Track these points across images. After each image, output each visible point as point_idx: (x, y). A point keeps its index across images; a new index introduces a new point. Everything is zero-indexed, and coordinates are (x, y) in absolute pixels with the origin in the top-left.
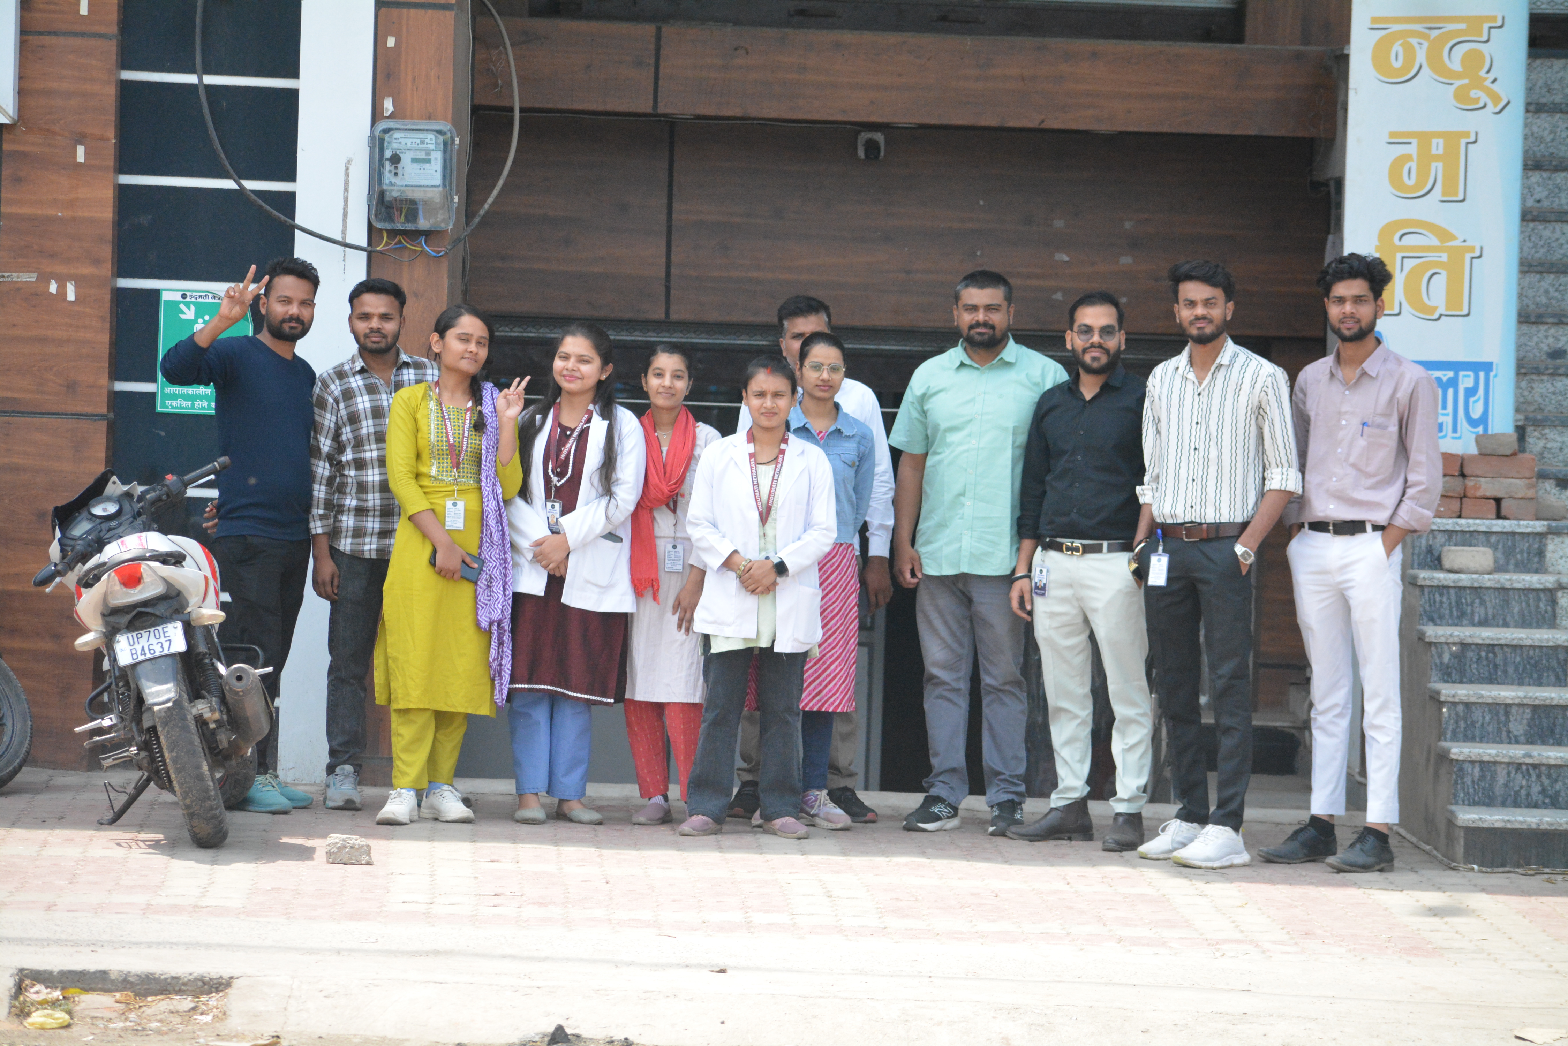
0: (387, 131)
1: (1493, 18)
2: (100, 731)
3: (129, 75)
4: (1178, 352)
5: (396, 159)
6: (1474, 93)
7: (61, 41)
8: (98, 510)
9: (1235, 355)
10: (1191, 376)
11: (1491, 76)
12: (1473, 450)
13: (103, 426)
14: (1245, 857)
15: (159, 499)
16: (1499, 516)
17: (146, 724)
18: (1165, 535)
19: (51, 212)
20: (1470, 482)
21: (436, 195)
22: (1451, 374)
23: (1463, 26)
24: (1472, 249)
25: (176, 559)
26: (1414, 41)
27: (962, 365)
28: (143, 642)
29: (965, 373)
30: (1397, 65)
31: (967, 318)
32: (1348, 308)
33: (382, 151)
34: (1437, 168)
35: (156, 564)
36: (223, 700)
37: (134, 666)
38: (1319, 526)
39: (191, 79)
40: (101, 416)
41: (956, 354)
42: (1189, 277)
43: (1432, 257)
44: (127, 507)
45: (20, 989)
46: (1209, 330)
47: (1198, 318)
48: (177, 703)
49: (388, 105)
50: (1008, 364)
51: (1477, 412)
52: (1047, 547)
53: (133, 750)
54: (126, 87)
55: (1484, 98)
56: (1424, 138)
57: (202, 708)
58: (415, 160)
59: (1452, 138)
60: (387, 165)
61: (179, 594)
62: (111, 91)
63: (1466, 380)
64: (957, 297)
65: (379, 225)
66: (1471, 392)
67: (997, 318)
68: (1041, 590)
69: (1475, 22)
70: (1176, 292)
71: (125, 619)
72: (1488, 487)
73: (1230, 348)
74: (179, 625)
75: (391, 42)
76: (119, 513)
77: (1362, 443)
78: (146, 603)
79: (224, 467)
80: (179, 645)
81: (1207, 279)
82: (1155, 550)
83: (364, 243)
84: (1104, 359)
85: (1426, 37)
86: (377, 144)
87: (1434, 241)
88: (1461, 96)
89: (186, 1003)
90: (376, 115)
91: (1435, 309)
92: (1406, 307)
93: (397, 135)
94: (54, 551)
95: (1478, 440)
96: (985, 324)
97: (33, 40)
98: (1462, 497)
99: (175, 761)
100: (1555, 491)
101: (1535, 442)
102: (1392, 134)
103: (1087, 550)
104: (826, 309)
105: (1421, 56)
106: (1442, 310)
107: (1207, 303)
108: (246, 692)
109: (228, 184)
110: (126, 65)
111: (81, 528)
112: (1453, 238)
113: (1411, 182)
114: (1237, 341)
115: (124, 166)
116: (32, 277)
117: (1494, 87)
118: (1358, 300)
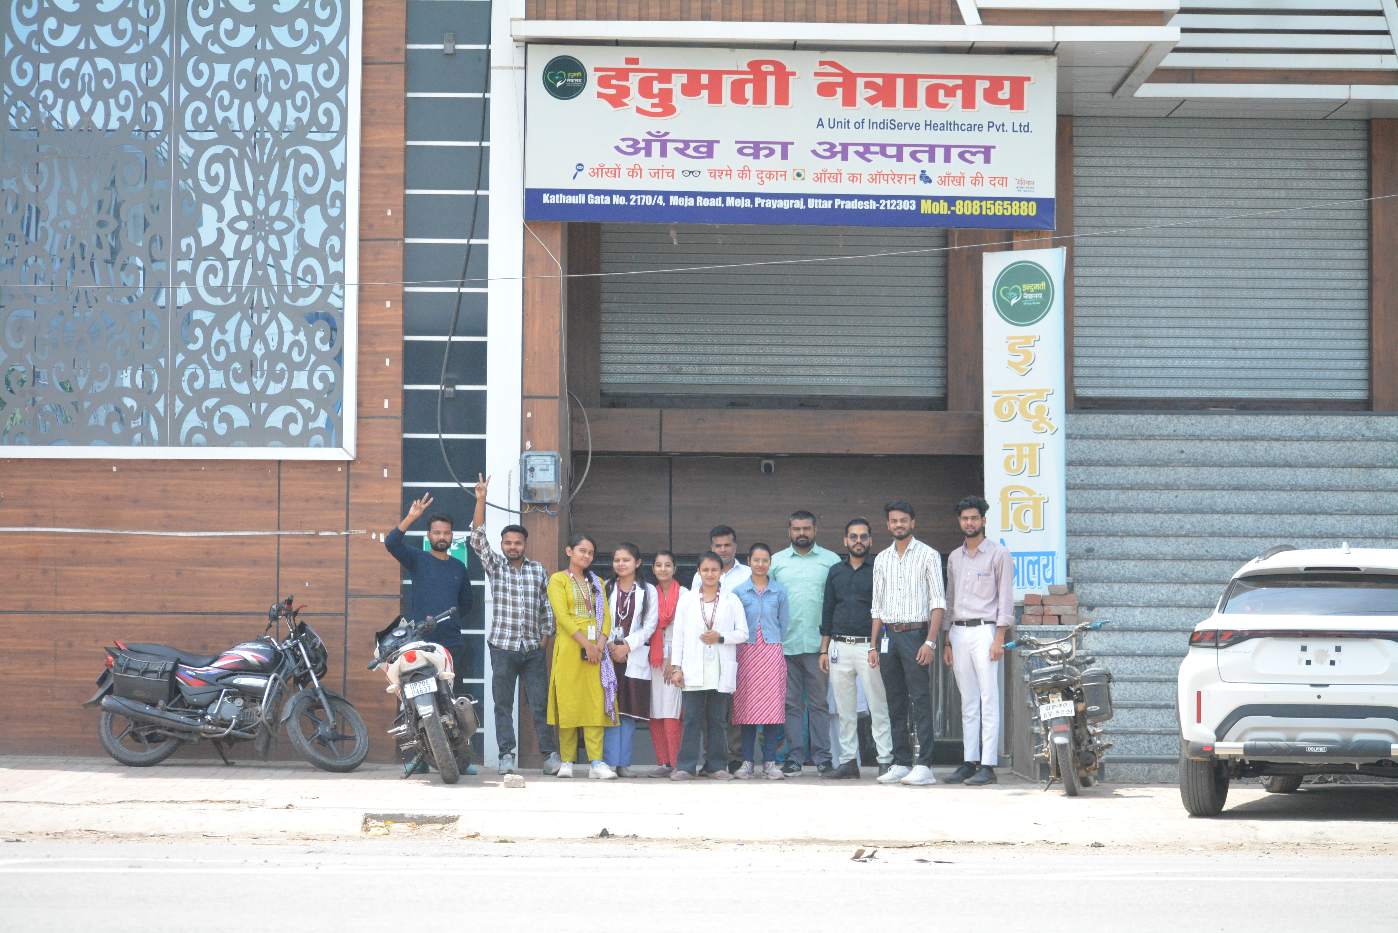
0: (528, 456)
1: (1049, 390)
2: (399, 731)
3: (407, 436)
4: (889, 545)
5: (532, 470)
6: (1041, 425)
7: (376, 421)
8: (396, 634)
9: (916, 545)
10: (897, 555)
11: (1049, 417)
12: (1047, 593)
13: (398, 600)
14: (934, 780)
15: (424, 628)
16: (1060, 624)
17: (420, 726)
18: (887, 629)
19: (372, 501)
20: (1046, 608)
21: (552, 486)
22: (1036, 558)
23: (1035, 394)
24: (1043, 498)
25: (432, 649)
26: (1013, 402)
27: (794, 555)
28: (418, 687)
29: (796, 559)
30: (1006, 413)
31: (795, 534)
32: (969, 522)
33: (526, 466)
34: (1026, 461)
35: (422, 652)
36: (455, 717)
37: (414, 698)
38: (960, 623)
39: (436, 436)
40: (397, 596)
41: (790, 550)
42: (893, 509)
43: (1026, 503)
44: (409, 632)
45: (365, 822)
46: (903, 533)
47: (898, 528)
48: (434, 714)
49: (528, 445)
50: (816, 555)
51: (1049, 575)
52: (836, 640)
53: (415, 742)
54: (406, 441)
55: (1046, 427)
56: (1020, 447)
57: (445, 719)
58: (541, 470)
59: (1032, 446)
60: (528, 473)
61: (433, 666)
62: (399, 443)
63: (1044, 561)
64: (790, 524)
65: (525, 501)
66: (1046, 566)
67: (809, 533)
68: (835, 660)
69: (1040, 392)
70: (888, 516)
71: (408, 678)
72: (1054, 610)
73: (914, 541)
74: (433, 679)
75: (529, 415)
76: (405, 635)
77: (978, 584)
78: (418, 670)
79: (453, 612)
80: (434, 688)
81: (902, 509)
82: (883, 636)
83: (518, 510)
84: (863, 550)
85: (1018, 400)
86: (524, 463)
87: (1026, 495)
88: (1036, 426)
89: (439, 826)
90: (523, 449)
91: (1027, 527)
92: (1014, 527)
93: (533, 458)
94: (377, 653)
95: (1049, 588)
96: (804, 536)
97: (363, 421)
98: (1043, 615)
99: (433, 742)
100: (1087, 612)
101: (1078, 590)
102: (1005, 446)
103: (858, 641)
104: (733, 532)
105: (1016, 409)
106: (1031, 528)
107: (902, 520)
108: (465, 710)
109: (455, 485)
110: (406, 430)
111: (389, 642)
112: (1035, 493)
113: (1015, 468)
114: (917, 538)
115: (406, 478)
116: (364, 532)
117: (1051, 422)
118: (974, 518)
